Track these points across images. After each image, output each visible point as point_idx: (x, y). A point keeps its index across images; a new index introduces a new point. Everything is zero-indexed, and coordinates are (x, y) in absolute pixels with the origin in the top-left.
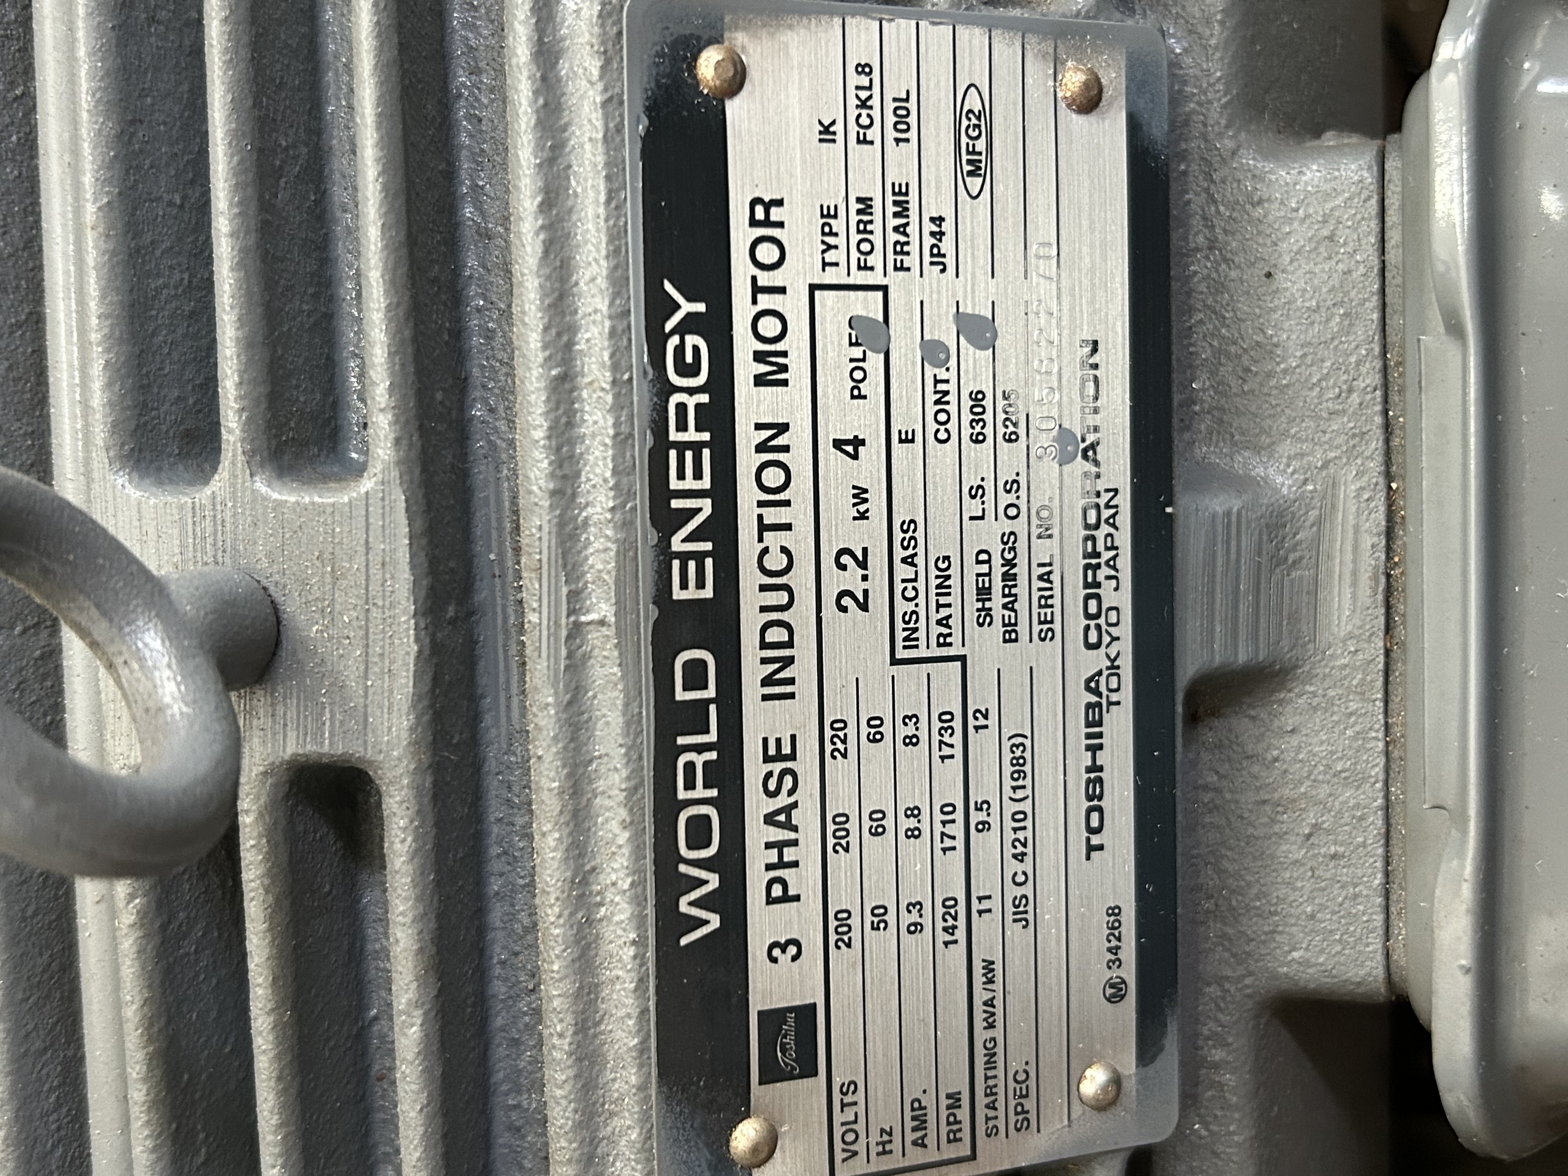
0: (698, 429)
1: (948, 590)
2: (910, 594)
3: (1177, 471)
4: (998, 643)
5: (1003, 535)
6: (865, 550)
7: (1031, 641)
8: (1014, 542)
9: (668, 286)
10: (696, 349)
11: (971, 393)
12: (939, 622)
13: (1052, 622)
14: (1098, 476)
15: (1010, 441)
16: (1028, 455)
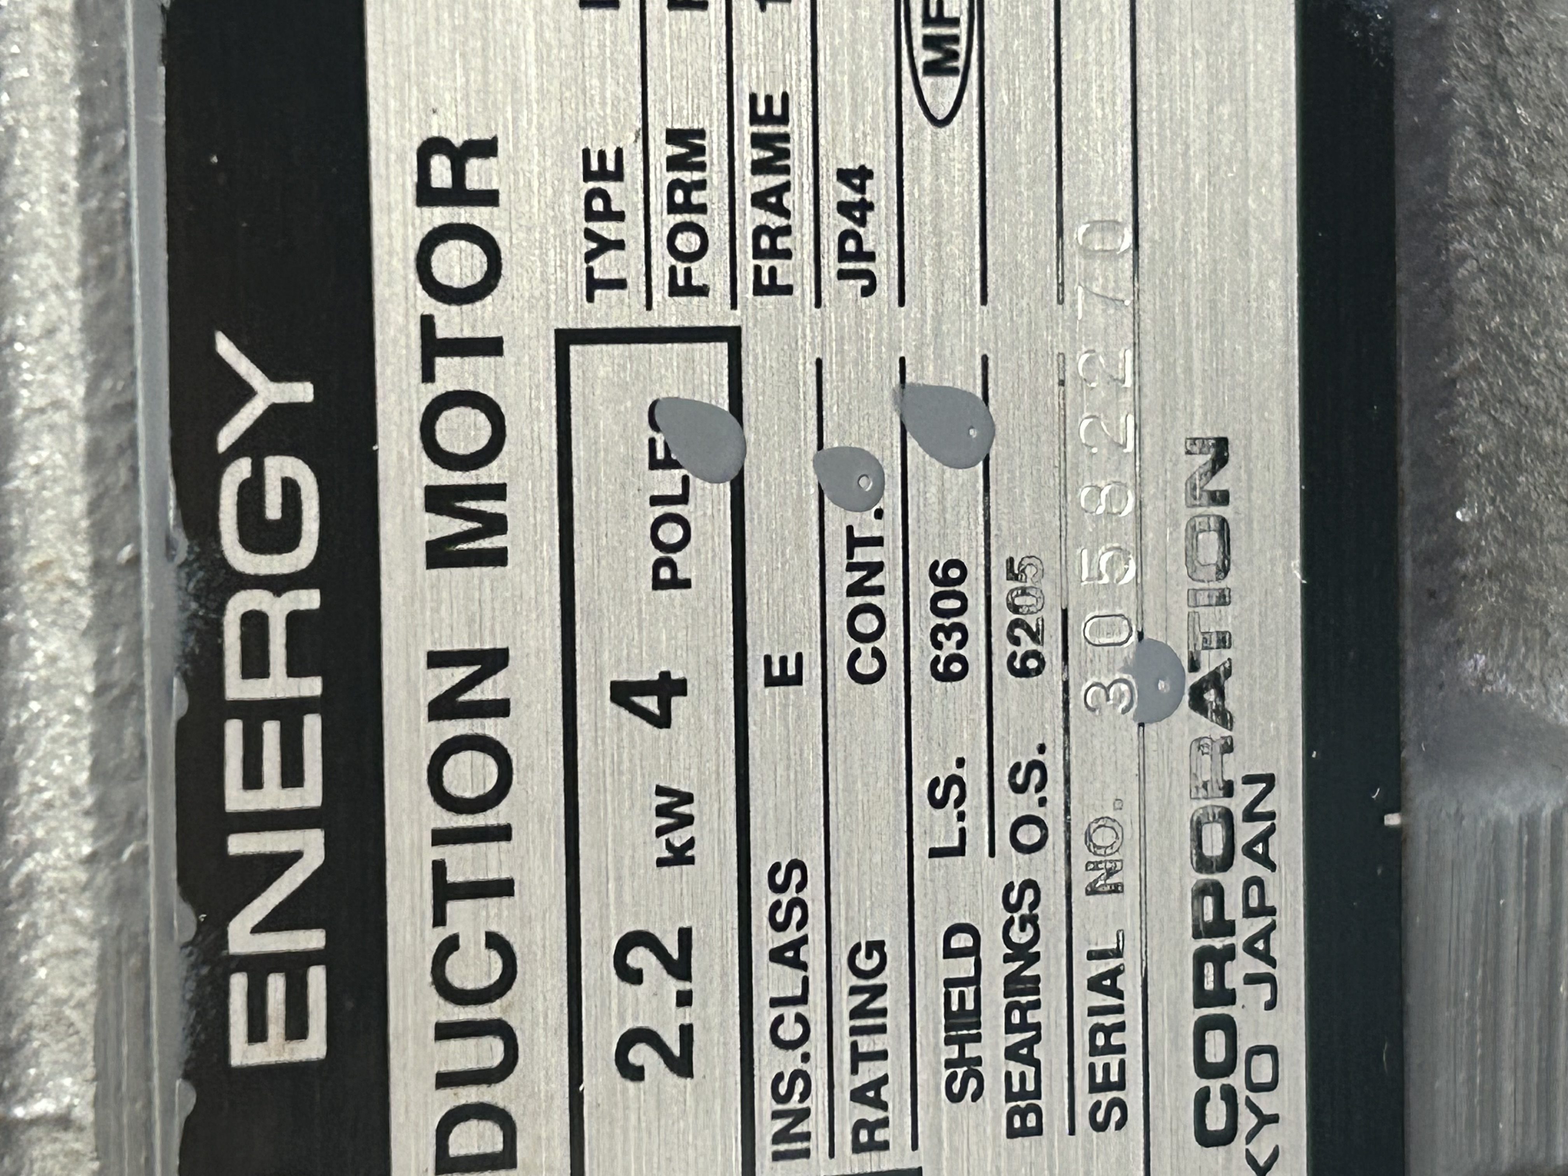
0: (294, 670)
1: (879, 1021)
2: (790, 1031)
3: (1411, 730)
4: (995, 1137)
5: (1009, 888)
6: (685, 936)
7: (1072, 1132)
8: (1034, 905)
9: (224, 346)
10: (290, 488)
11: (935, 565)
12: (858, 1095)
13: (1121, 1085)
14: (1228, 748)
15: (1024, 673)
16: (1066, 703)
